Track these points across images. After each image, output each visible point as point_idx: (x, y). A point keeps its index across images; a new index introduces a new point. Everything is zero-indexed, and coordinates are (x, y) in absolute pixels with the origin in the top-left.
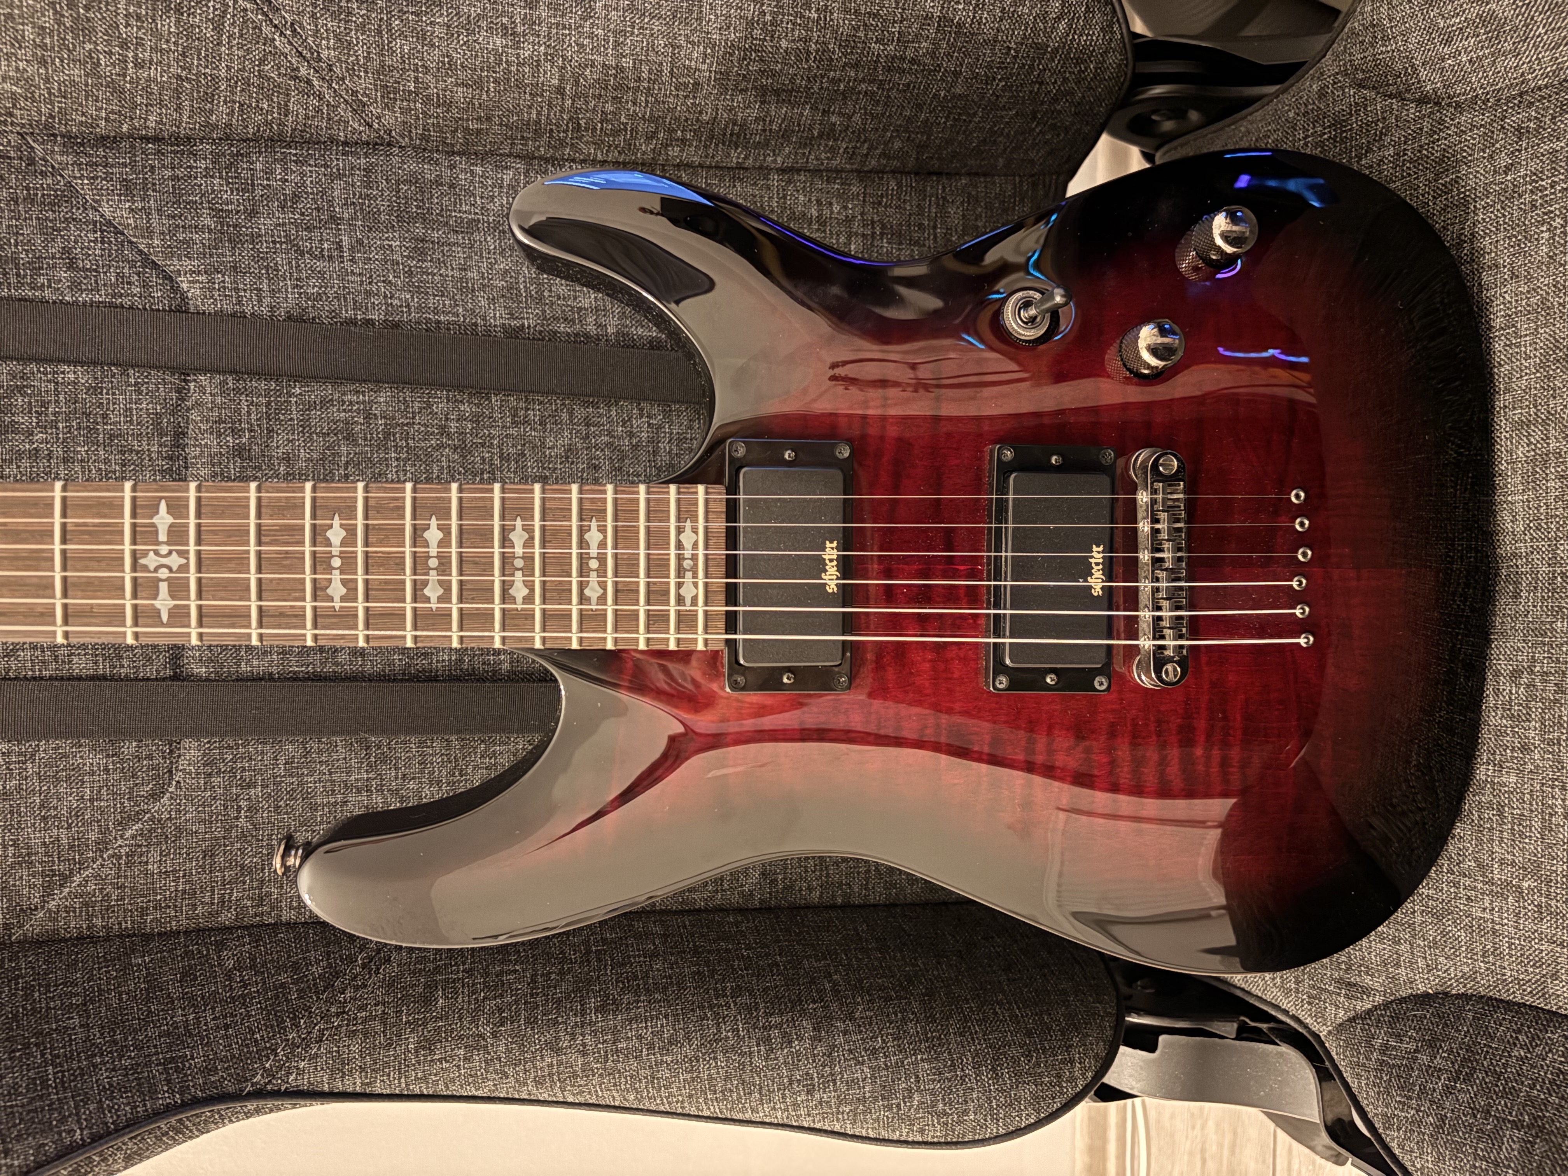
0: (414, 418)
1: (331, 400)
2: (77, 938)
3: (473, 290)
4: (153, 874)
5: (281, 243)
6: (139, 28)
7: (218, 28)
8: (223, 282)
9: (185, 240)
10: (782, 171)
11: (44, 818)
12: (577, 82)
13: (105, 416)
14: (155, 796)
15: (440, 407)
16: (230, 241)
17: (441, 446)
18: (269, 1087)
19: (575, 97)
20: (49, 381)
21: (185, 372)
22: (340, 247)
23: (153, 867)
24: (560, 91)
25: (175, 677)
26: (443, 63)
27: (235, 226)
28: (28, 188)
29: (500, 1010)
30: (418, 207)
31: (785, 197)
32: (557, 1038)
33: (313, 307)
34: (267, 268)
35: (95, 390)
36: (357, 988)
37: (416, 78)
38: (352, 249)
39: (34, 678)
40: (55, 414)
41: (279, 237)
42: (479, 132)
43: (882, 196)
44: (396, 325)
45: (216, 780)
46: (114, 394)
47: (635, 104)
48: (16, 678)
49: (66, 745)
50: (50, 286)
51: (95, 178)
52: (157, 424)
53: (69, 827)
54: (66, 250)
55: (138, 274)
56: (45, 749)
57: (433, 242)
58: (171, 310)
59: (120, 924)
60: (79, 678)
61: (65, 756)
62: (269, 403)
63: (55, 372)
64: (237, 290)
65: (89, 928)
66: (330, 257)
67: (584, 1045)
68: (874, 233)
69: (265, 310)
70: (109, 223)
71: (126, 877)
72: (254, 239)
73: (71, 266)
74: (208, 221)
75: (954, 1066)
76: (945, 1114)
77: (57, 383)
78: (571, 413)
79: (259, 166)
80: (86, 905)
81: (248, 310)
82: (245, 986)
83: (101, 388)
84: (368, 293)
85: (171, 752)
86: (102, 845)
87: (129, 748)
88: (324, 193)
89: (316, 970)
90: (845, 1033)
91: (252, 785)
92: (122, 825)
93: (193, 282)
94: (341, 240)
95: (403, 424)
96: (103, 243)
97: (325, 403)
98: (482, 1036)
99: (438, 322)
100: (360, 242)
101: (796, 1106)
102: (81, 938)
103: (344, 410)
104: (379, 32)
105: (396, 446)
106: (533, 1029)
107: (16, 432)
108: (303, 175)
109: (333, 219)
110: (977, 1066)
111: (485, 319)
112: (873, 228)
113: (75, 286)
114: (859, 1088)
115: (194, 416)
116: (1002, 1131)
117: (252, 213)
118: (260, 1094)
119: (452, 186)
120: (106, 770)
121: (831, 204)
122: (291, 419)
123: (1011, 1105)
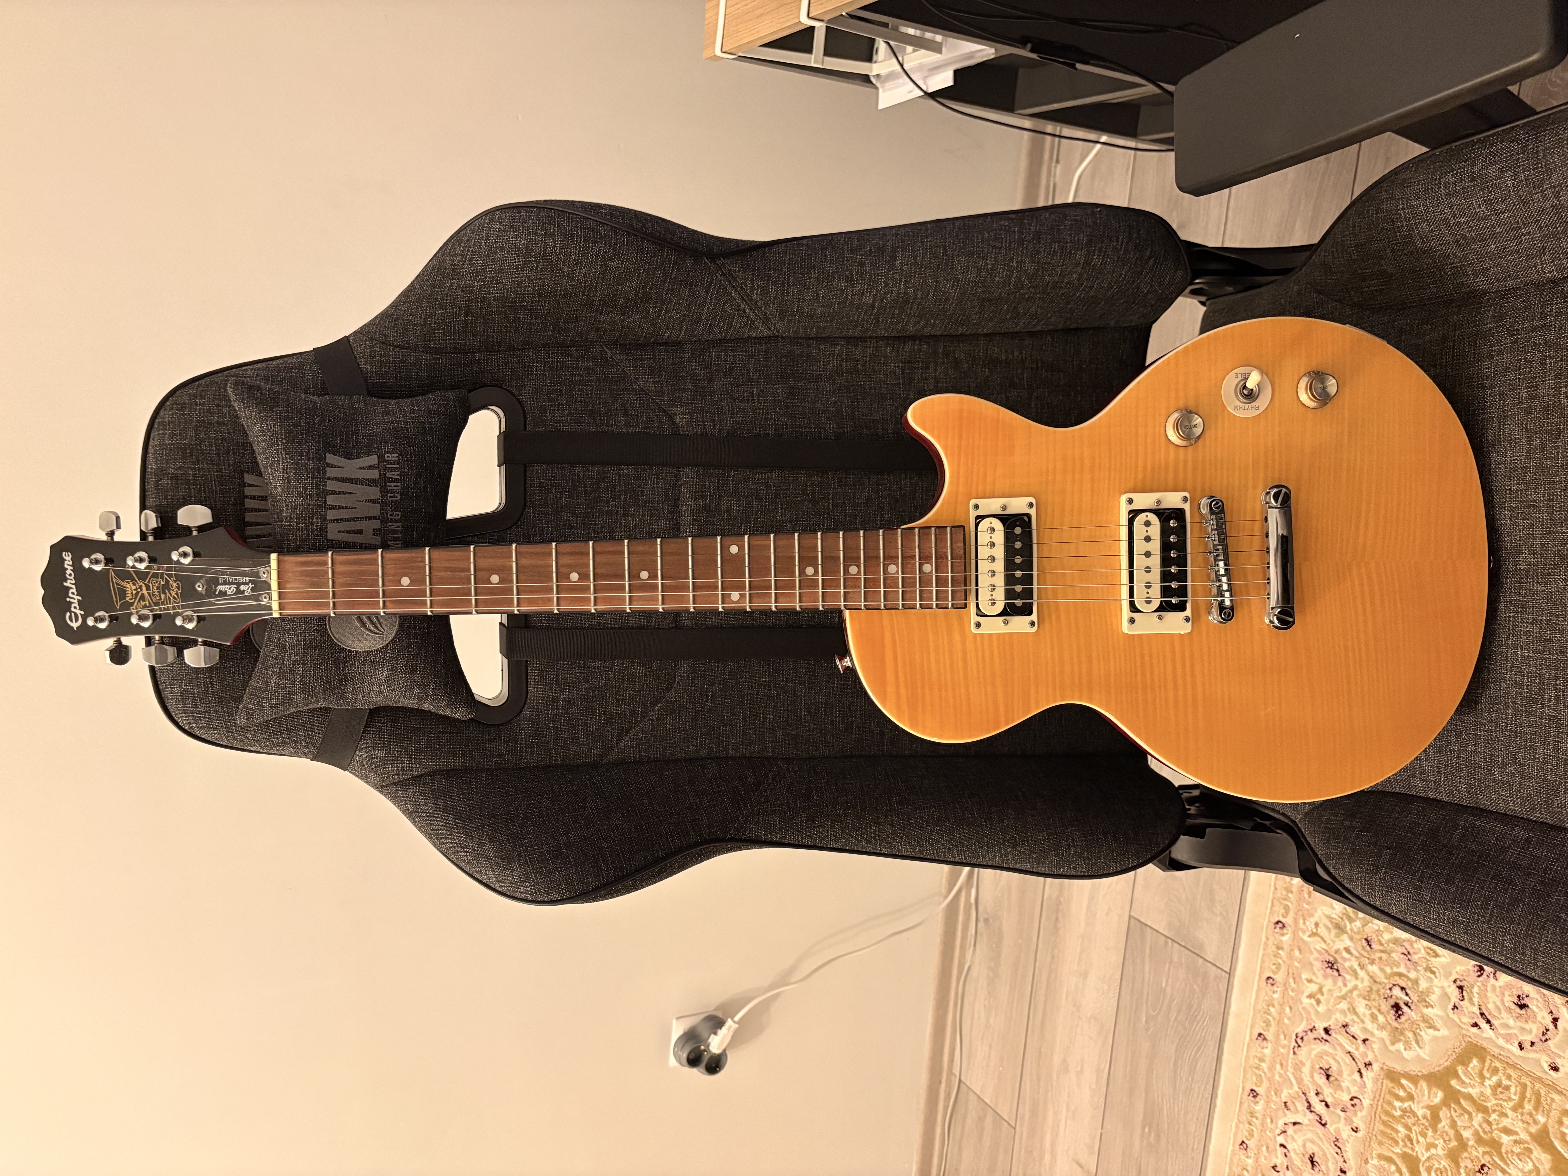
0: (789, 486)
1: (749, 478)
2: (634, 762)
3: (819, 413)
4: (669, 729)
5: (724, 395)
6: (671, 295)
7: (707, 292)
8: (697, 418)
9: (679, 397)
10: (986, 335)
11: (618, 700)
12: (882, 301)
13: (642, 492)
14: (668, 689)
15: (802, 479)
16: (700, 396)
17: (804, 500)
18: (737, 836)
19: (880, 308)
20: (616, 474)
21: (679, 466)
22: (752, 395)
23: (669, 726)
24: (873, 306)
25: (676, 627)
26: (813, 297)
27: (703, 387)
28: (604, 374)
29: (847, 803)
30: (791, 370)
31: (987, 350)
32: (878, 817)
33: (740, 428)
34: (718, 408)
35: (638, 478)
36: (772, 790)
37: (798, 305)
38: (758, 395)
39: (611, 628)
40: (619, 491)
41: (723, 391)
42: (824, 328)
43: (1042, 345)
44: (781, 436)
45: (697, 681)
46: (646, 480)
47: (911, 309)
48: (603, 628)
49: (627, 663)
50: (615, 425)
51: (636, 367)
52: (667, 495)
53: (630, 705)
54: (623, 405)
55: (657, 416)
56: (617, 664)
57: (798, 389)
58: (672, 434)
59: (654, 755)
60: (633, 628)
61: (626, 668)
62: (719, 481)
63: (619, 470)
64: (703, 421)
65: (639, 757)
66: (748, 400)
67: (892, 821)
68: (1037, 367)
69: (716, 431)
70: (642, 390)
71: (657, 731)
72: (712, 393)
73: (626, 414)
74: (690, 386)
75: (1092, 833)
76: (1088, 858)
77: (620, 475)
78: (869, 479)
79: (714, 354)
80: (638, 745)
81: (709, 432)
82: (719, 787)
83: (640, 477)
84: (766, 419)
85: (675, 666)
86: (645, 714)
87: (656, 664)
88: (745, 366)
89: (751, 780)
90: (1032, 816)
91: (713, 684)
92: (654, 704)
93: (683, 419)
94: (753, 391)
95: (785, 490)
96: (640, 401)
97: (746, 480)
98: (839, 815)
99: (802, 433)
100: (762, 391)
101: (1007, 854)
102: (635, 762)
103: (755, 483)
104: (783, 284)
105: (780, 501)
106: (865, 812)
107: (601, 501)
108: (735, 357)
109: (750, 380)
110: (1105, 834)
111: (824, 429)
112: (1037, 364)
113: (627, 424)
114: (1042, 844)
115: (684, 490)
116: (1119, 869)
117: (710, 380)
118: (733, 840)
119: (808, 357)
120: (646, 675)
121: (1013, 352)
122: (730, 489)
123: (1124, 854)
